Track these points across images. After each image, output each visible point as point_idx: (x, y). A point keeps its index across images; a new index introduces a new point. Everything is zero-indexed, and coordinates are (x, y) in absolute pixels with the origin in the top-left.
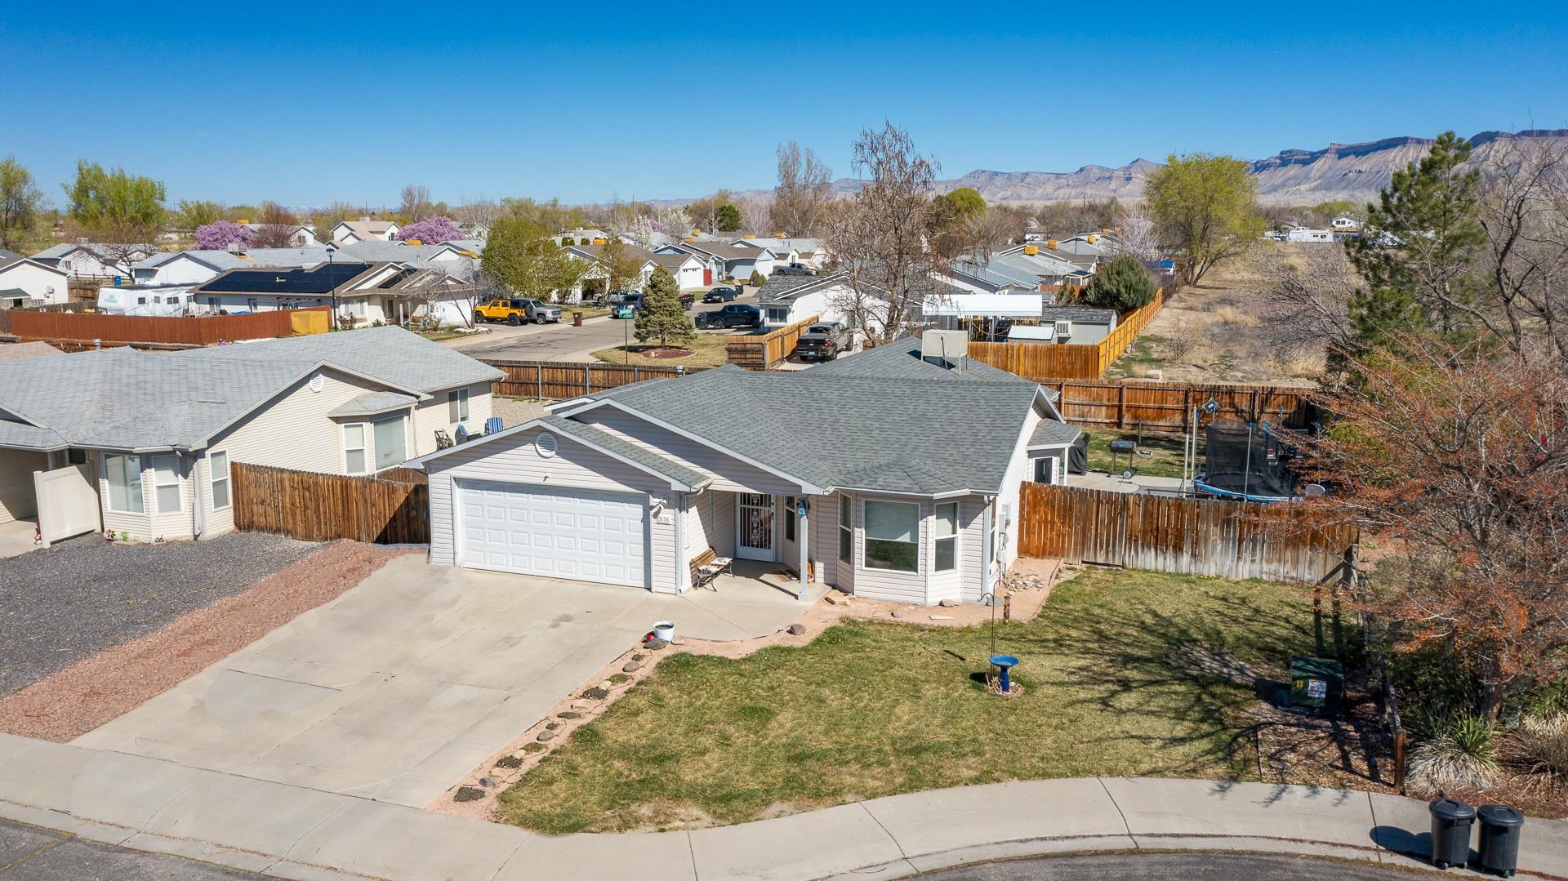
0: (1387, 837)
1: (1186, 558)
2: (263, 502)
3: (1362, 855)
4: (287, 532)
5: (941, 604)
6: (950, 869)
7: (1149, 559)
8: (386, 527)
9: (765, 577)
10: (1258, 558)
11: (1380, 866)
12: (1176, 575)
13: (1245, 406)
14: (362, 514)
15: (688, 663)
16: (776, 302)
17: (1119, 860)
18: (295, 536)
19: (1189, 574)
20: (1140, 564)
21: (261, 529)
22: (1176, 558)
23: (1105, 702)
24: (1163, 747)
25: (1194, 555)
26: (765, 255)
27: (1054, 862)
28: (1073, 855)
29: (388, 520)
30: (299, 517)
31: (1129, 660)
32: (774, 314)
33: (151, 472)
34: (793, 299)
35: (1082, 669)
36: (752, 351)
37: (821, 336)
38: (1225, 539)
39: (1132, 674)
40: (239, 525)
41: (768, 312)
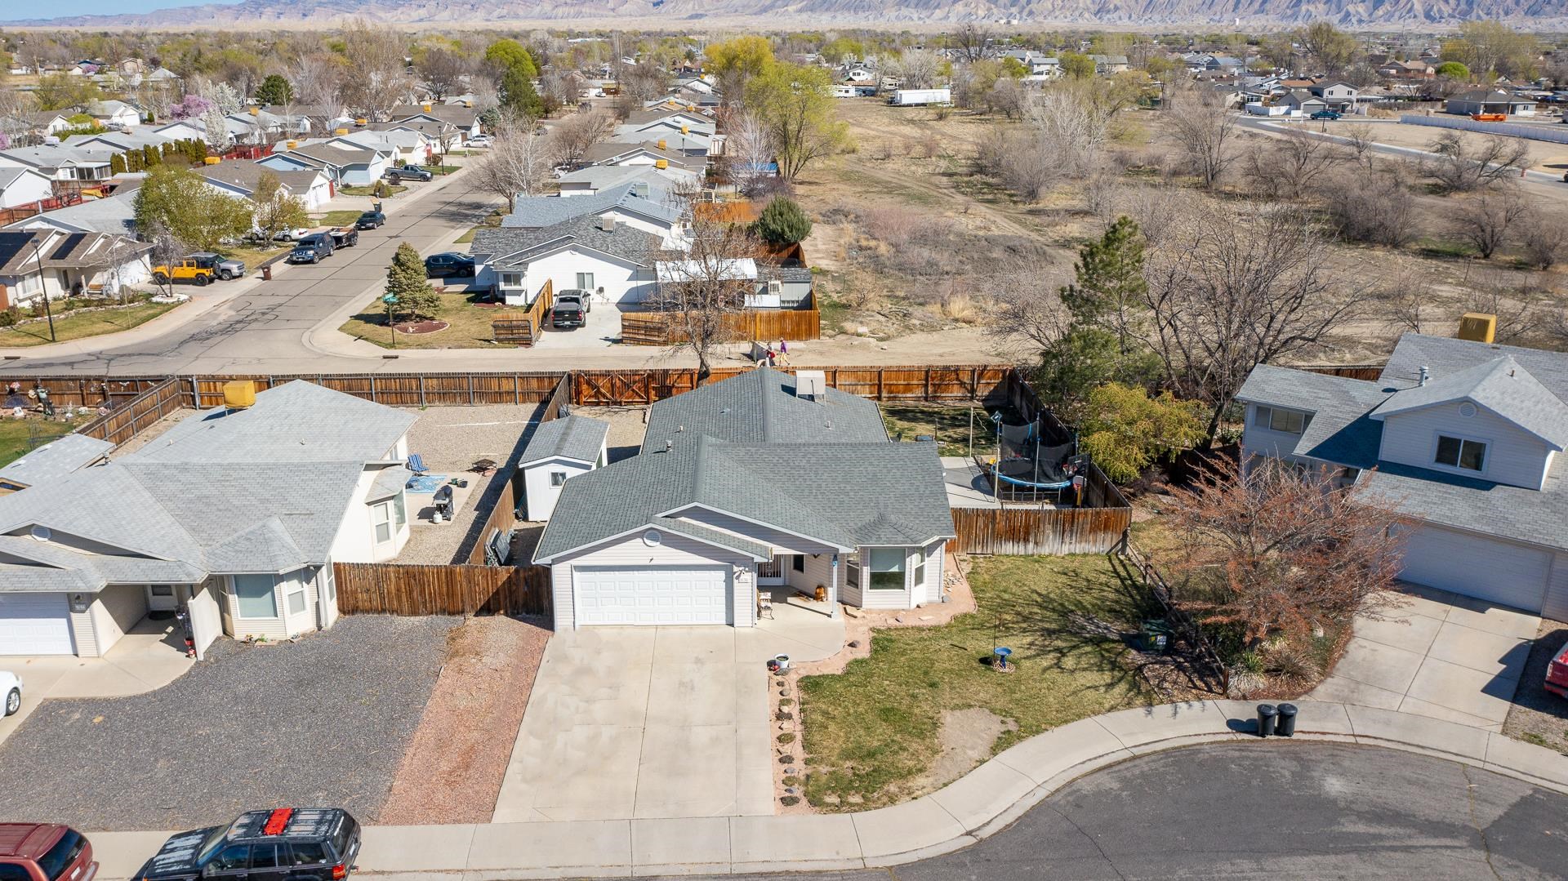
0: (1234, 725)
1: (1031, 545)
2: (368, 591)
3: (1225, 738)
4: (392, 612)
5: (918, 606)
6: (1064, 786)
7: (1009, 548)
8: (489, 599)
9: (790, 600)
10: (1073, 541)
11: (1239, 741)
12: (1026, 556)
13: (967, 380)
16: (510, 268)
17: (1129, 764)
18: (399, 612)
19: (1032, 555)
20: (1003, 552)
21: (368, 612)
22: (1025, 546)
23: (1058, 665)
24: (1106, 692)
25: (1036, 543)
26: (376, 158)
27: (1106, 771)
28: (1110, 766)
29: (491, 594)
30: (404, 599)
31: (1050, 633)
32: (508, 278)
33: (284, 585)
34: (526, 264)
35: (1032, 644)
36: (518, 327)
37: (573, 306)
38: (1054, 532)
39: (1059, 643)
40: (343, 610)
41: (501, 277)
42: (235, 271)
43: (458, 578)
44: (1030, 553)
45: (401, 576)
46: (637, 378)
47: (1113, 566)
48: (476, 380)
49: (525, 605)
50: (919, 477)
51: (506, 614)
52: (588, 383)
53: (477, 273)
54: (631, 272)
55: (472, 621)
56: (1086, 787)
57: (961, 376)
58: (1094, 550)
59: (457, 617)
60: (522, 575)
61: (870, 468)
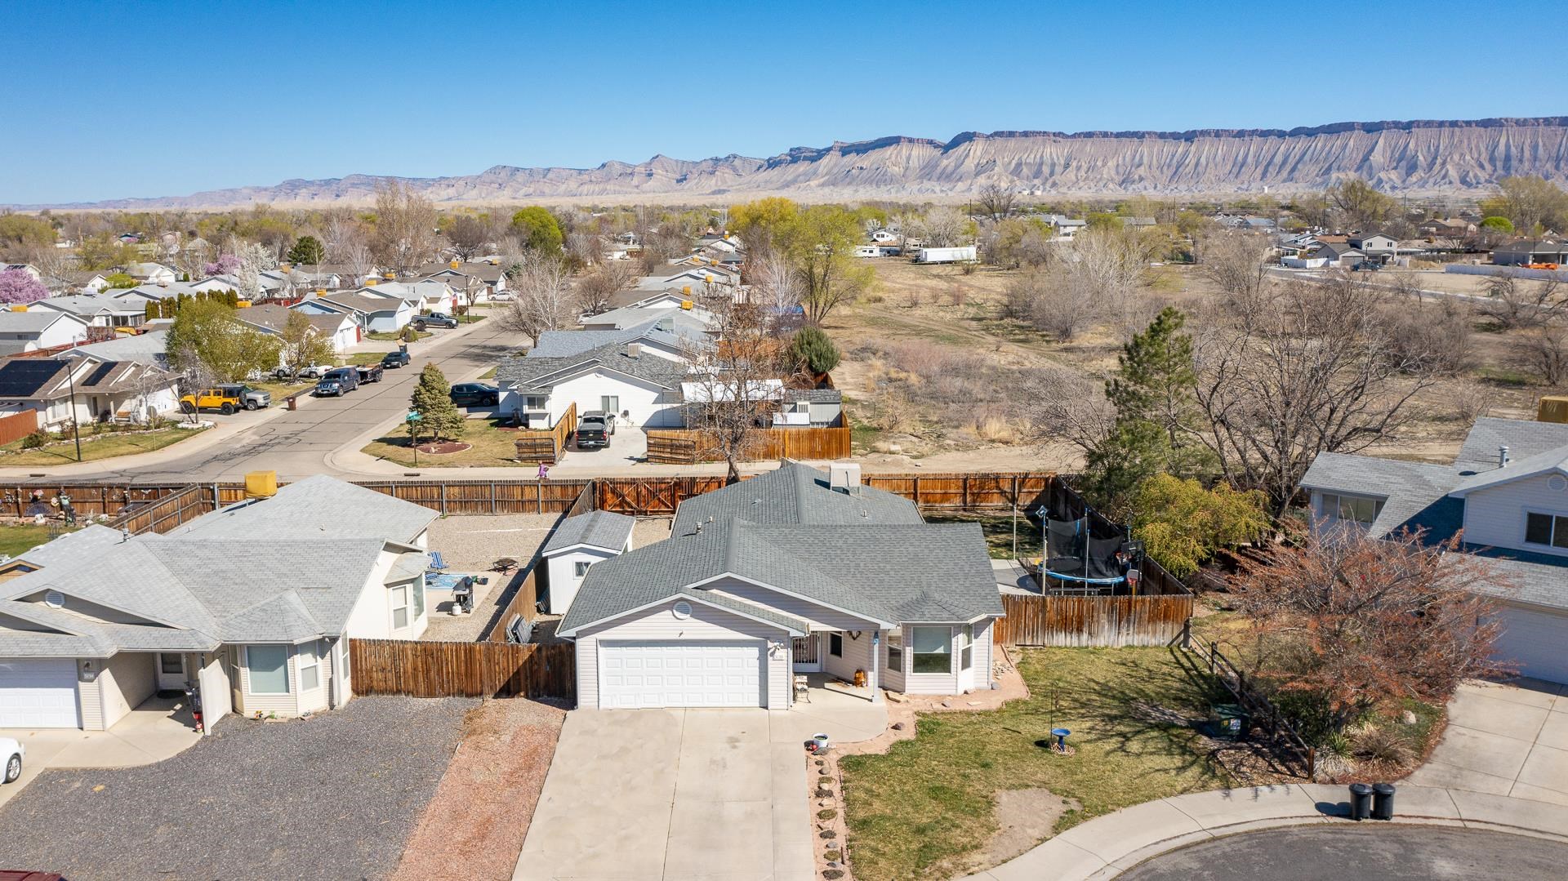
0: (1323, 808)
1: (1085, 636)
2: (383, 669)
3: (1315, 821)
4: (408, 693)
5: (966, 693)
6: (1137, 866)
7: (1061, 639)
8: (509, 680)
9: (827, 685)
10: (1131, 632)
11: (1332, 825)
12: (1080, 648)
13: (1007, 488)
14: (485, 670)
15: (860, 763)
16: (534, 391)
17: (1209, 845)
18: (415, 693)
19: (1087, 647)
20: (1055, 643)
21: (382, 692)
22: (1079, 637)
23: (1122, 748)
24: (1177, 774)
25: (1090, 634)
26: (402, 307)
27: (1183, 852)
28: (1187, 847)
29: (511, 674)
30: (421, 679)
31: (1112, 718)
32: (532, 401)
33: (297, 658)
34: (551, 387)
35: (1092, 728)
36: (542, 445)
37: (597, 426)
38: (1110, 622)
39: (1122, 728)
40: (357, 691)
41: (525, 400)
42: (261, 402)
43: (478, 657)
44: (1084, 644)
45: (419, 653)
47: (1176, 657)
48: (498, 488)
49: (546, 686)
50: (964, 557)
51: (527, 697)
52: (613, 492)
53: (501, 400)
55: (490, 702)
56: (1163, 866)
57: (1001, 484)
58: (1154, 642)
59: (475, 699)
60: (544, 653)
61: (911, 549)
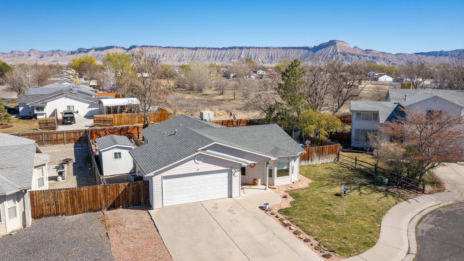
2: (49, 204)
4: (62, 214)
5: (294, 183)
6: (416, 230)
7: (303, 163)
9: (244, 187)
10: (323, 158)
12: (309, 166)
13: (235, 125)
14: (103, 198)
15: (287, 211)
16: (39, 104)
17: (426, 219)
18: (67, 214)
20: (301, 165)
21: (48, 216)
22: (308, 162)
23: (362, 193)
24: (388, 198)
25: (311, 160)
27: (422, 222)
29: (115, 198)
30: (69, 206)
32: (38, 109)
33: (6, 203)
34: (46, 103)
36: (50, 123)
37: (71, 115)
40: (34, 217)
41: (35, 108)
43: (99, 192)
44: (309, 164)
45: (68, 194)
46: (116, 130)
47: (339, 165)
49: (132, 202)
51: (123, 208)
52: (96, 133)
53: (20, 110)
54: (89, 105)
55: (107, 213)
57: (233, 123)
58: (329, 161)
59: (98, 212)
